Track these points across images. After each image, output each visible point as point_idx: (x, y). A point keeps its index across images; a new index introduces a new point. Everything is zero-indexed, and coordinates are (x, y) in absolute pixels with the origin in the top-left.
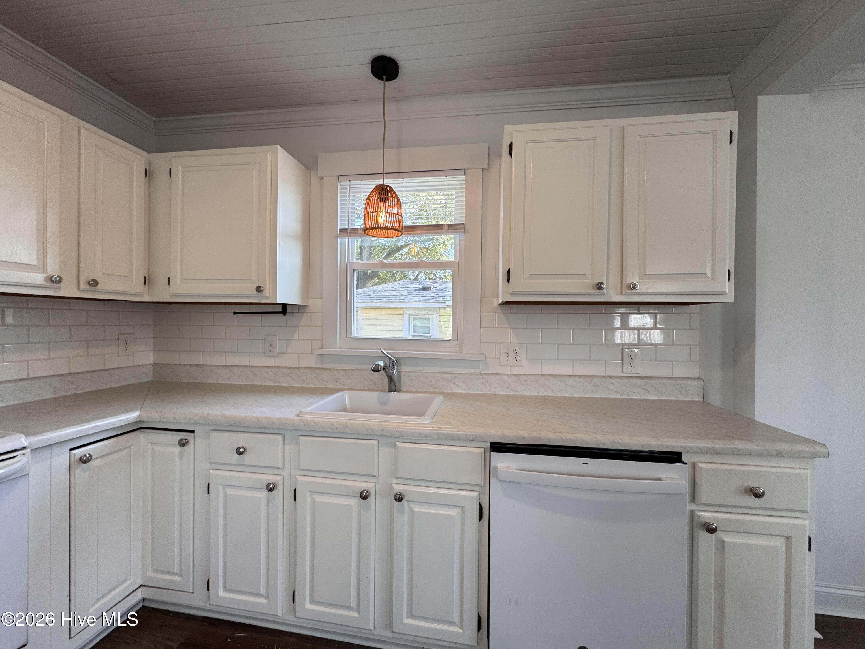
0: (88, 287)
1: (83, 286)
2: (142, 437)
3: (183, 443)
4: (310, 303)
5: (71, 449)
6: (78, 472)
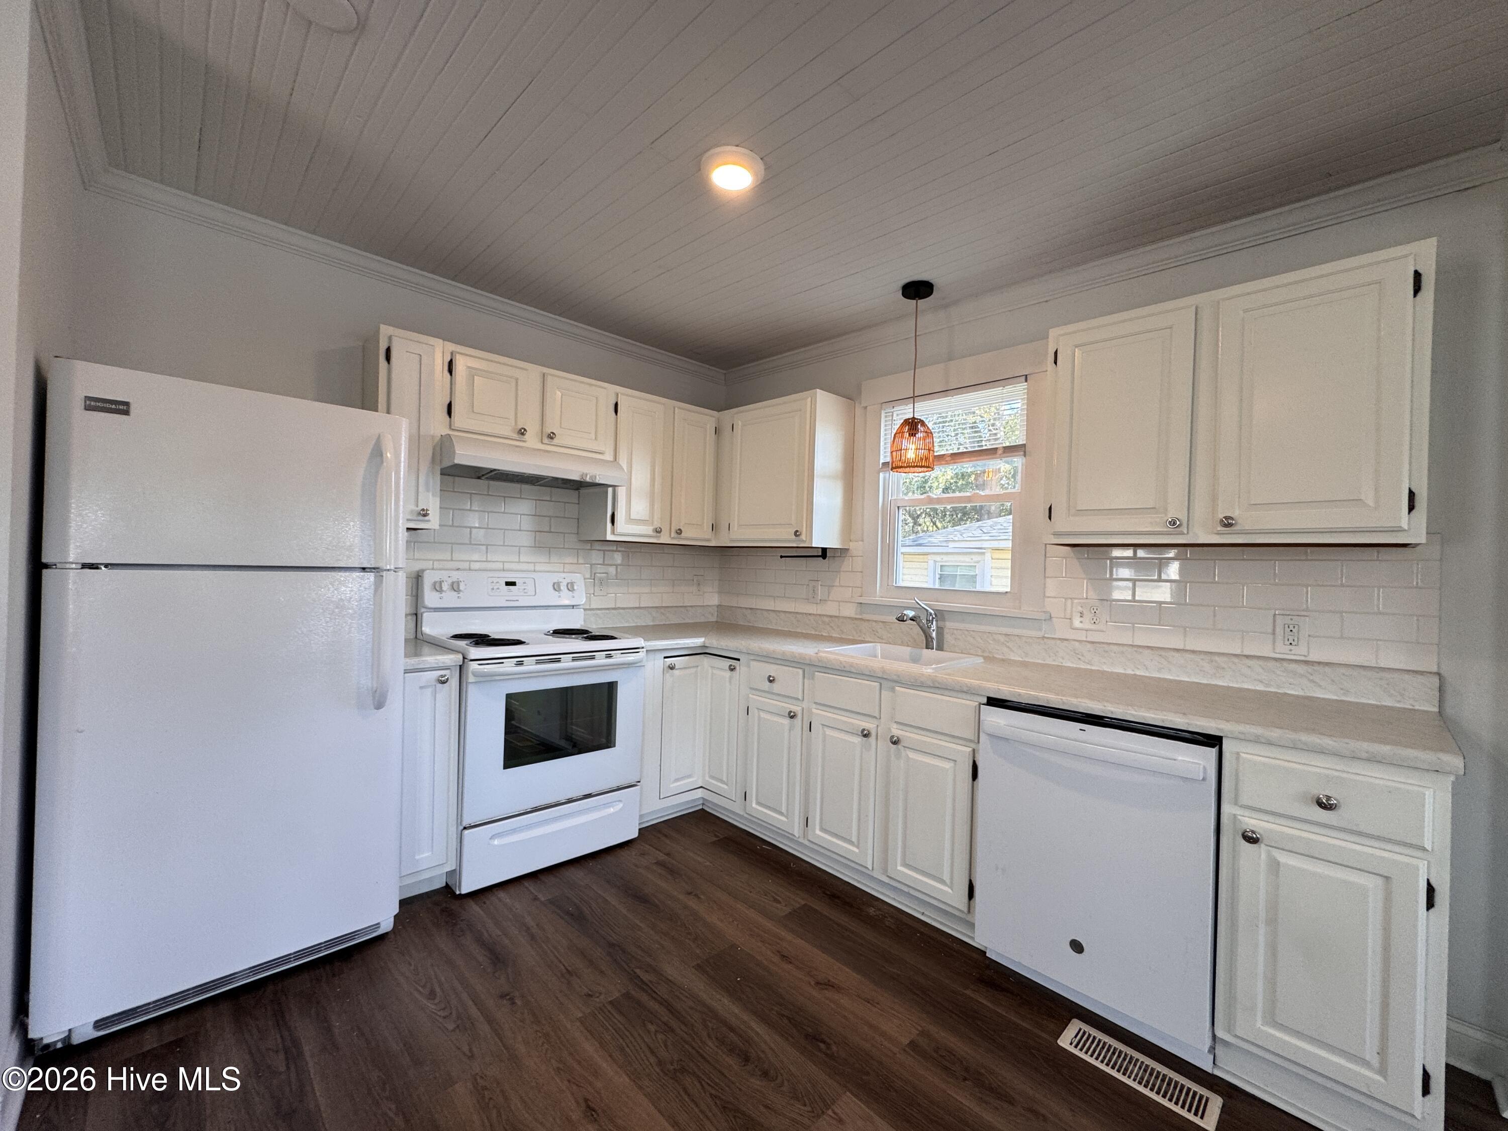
0: (676, 535)
1: (673, 534)
2: (706, 661)
3: (732, 669)
4: (852, 546)
5: (665, 658)
6: (667, 675)
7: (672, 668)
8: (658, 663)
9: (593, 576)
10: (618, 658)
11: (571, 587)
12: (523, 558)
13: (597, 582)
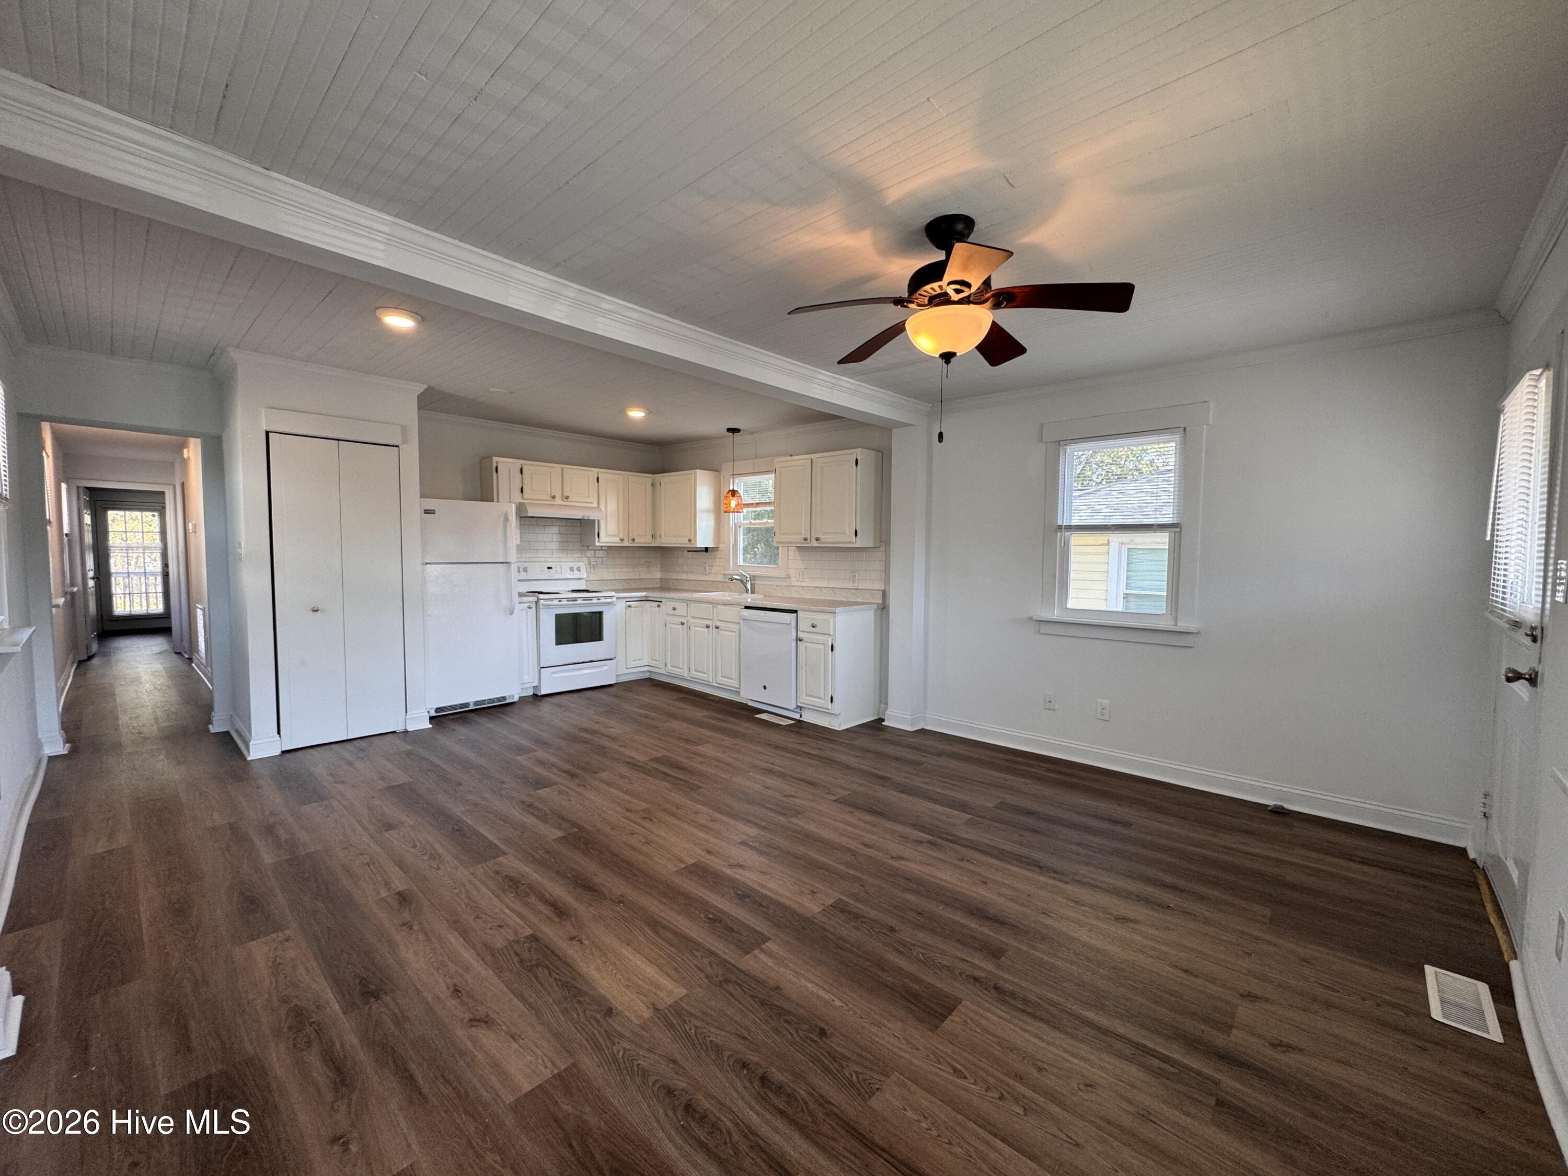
0: (632, 542)
1: (630, 541)
2: (648, 603)
3: (659, 606)
4: (721, 546)
5: (626, 602)
6: (628, 610)
7: (630, 606)
8: (622, 605)
9: (590, 563)
10: (603, 600)
11: (579, 569)
12: (555, 555)
13: (592, 566)
